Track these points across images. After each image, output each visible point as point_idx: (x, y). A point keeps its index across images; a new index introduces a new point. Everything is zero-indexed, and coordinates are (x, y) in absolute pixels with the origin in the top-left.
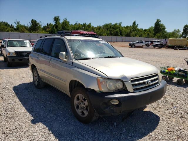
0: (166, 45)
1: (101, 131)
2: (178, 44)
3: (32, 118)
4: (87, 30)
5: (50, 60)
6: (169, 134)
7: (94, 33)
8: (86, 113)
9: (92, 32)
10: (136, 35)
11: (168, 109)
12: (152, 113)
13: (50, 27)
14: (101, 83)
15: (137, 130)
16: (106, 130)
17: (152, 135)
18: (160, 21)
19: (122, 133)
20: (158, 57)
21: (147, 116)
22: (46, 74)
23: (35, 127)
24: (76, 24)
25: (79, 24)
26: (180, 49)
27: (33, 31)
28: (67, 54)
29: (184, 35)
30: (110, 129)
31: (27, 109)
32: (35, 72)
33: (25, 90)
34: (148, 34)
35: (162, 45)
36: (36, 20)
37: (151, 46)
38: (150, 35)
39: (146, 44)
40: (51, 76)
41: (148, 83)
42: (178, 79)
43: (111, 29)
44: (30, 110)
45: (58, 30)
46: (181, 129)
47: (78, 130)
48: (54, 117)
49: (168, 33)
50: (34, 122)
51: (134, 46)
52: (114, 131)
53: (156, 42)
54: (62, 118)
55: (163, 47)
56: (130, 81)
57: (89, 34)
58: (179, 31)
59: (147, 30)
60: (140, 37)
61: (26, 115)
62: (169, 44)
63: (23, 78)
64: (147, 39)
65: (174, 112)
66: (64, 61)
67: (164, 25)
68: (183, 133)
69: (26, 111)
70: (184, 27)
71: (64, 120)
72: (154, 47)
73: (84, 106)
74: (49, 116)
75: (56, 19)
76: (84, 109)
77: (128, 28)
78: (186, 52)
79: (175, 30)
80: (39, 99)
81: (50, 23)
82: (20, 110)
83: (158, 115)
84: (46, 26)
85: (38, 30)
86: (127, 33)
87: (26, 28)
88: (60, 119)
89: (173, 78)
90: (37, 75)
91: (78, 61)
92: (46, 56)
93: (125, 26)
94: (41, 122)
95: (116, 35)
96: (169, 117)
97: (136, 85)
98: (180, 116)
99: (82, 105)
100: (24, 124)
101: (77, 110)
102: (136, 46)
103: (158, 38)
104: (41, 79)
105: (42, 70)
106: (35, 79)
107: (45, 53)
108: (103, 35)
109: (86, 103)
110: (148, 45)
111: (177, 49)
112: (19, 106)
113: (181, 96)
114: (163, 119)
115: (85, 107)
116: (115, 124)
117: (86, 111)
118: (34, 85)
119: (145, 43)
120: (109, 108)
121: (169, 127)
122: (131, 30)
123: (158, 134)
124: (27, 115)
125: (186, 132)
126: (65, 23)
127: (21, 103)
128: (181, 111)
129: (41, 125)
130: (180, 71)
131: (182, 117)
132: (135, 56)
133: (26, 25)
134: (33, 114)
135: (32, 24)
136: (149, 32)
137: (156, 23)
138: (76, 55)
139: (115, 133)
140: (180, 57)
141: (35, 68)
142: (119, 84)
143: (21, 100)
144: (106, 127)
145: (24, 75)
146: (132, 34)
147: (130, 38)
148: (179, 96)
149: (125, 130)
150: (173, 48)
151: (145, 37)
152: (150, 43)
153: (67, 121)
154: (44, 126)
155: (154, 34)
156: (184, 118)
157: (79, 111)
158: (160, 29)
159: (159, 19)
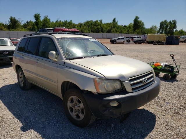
0: (145, 40)
1: (99, 134)
2: (157, 39)
3: (22, 125)
4: (68, 27)
5: (38, 60)
6: (169, 133)
7: (77, 30)
8: (82, 116)
9: (75, 29)
10: (117, 32)
11: (161, 106)
12: (146, 110)
13: (30, 24)
14: (99, 84)
15: (136, 131)
16: (104, 133)
17: (152, 136)
18: (138, 18)
19: (121, 136)
20: (140, 53)
21: (143, 114)
22: (34, 75)
23: (26, 135)
24: (57, 22)
25: (60, 21)
26: (158, 45)
27: (12, 29)
28: (58, 53)
29: (161, 31)
30: (108, 131)
31: (14, 114)
32: (20, 73)
33: (10, 93)
34: (128, 31)
35: (142, 40)
36: (14, 18)
37: (131, 42)
38: (130, 31)
39: (127, 40)
40: (39, 77)
41: (145, 81)
42: (165, 74)
43: (92, 26)
44: (18, 115)
45: (38, 28)
46: (178, 127)
47: (74, 135)
48: (46, 122)
49: (146, 29)
50: (24, 129)
51: (115, 42)
52: (113, 134)
53: (136, 38)
54: (55, 122)
55: (143, 43)
56: (128, 80)
57: (72, 31)
58: (156, 27)
59: (127, 26)
60: (120, 33)
61: (14, 121)
62: (148, 40)
63: (6, 80)
64: (127, 35)
65: (168, 108)
66: (55, 61)
67: (143, 22)
68: (182, 130)
69: (13, 116)
70: (161, 24)
71: (58, 125)
72: (134, 43)
73: (79, 108)
74: (41, 121)
75: (37, 17)
76: (79, 112)
77: (109, 25)
78: (164, 47)
79: (153, 27)
80: (26, 102)
81: (30, 21)
82: (7, 117)
83: (153, 112)
84: (26, 23)
85: (18, 28)
86: (108, 30)
87: (4, 26)
88: (53, 124)
89: (159, 73)
90: (22, 76)
91: (70, 60)
92: (32, 55)
93: (106, 23)
94: (32, 128)
95: (98, 31)
96: (164, 114)
97: (134, 84)
98: (174, 112)
99: (77, 108)
100: (13, 133)
101: (71, 114)
102: (117, 42)
103: (138, 34)
104: (27, 80)
105: (28, 70)
106: (20, 80)
107: (29, 52)
108: (84, 32)
109: (82, 105)
110: (129, 41)
111: (156, 44)
112: (5, 111)
113: (171, 91)
114: (159, 117)
115: (81, 110)
116: (113, 125)
117: (82, 114)
118: (19, 87)
119: (125, 39)
120: (108, 110)
121: (166, 125)
122: (111, 27)
123: (158, 134)
124: (16, 121)
125: (184, 129)
126: (46, 20)
127: (6, 108)
128: (174, 107)
129: (32, 132)
130: (166, 66)
131: (176, 113)
132: (118, 52)
133: (4, 23)
134: (22, 120)
135: (11, 21)
136: (128, 29)
137: (134, 20)
138: (67, 54)
139: (114, 135)
140: (160, 52)
141: (20, 69)
142: (117, 84)
143: (6, 104)
144: (103, 129)
145: (7, 76)
146: (112, 30)
147: (111, 34)
148: (168, 91)
149: (124, 132)
150: (152, 44)
151: (125, 33)
152: (130, 39)
153: (61, 126)
154: (36, 133)
155: (134, 30)
156: (179, 114)
157: (73, 115)
158: (139, 25)
159: (137, 16)
